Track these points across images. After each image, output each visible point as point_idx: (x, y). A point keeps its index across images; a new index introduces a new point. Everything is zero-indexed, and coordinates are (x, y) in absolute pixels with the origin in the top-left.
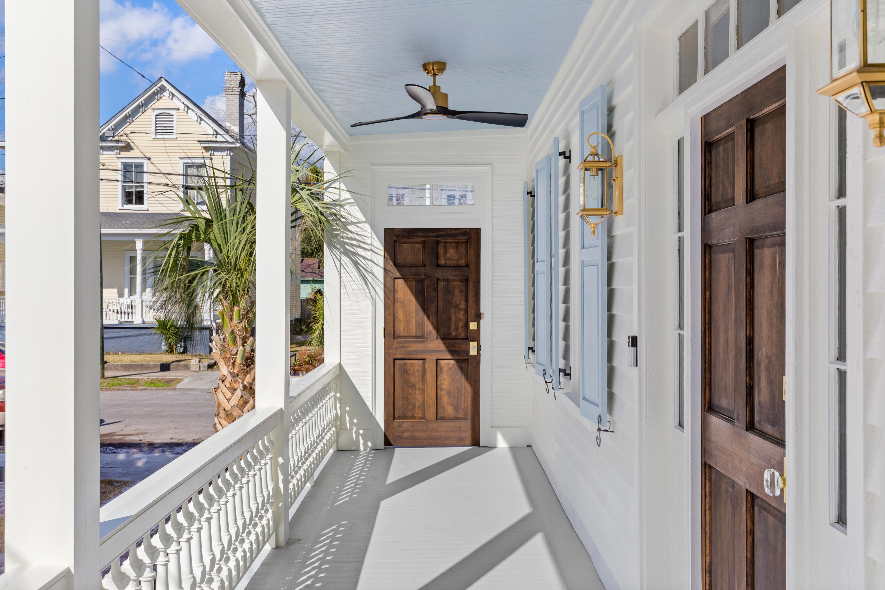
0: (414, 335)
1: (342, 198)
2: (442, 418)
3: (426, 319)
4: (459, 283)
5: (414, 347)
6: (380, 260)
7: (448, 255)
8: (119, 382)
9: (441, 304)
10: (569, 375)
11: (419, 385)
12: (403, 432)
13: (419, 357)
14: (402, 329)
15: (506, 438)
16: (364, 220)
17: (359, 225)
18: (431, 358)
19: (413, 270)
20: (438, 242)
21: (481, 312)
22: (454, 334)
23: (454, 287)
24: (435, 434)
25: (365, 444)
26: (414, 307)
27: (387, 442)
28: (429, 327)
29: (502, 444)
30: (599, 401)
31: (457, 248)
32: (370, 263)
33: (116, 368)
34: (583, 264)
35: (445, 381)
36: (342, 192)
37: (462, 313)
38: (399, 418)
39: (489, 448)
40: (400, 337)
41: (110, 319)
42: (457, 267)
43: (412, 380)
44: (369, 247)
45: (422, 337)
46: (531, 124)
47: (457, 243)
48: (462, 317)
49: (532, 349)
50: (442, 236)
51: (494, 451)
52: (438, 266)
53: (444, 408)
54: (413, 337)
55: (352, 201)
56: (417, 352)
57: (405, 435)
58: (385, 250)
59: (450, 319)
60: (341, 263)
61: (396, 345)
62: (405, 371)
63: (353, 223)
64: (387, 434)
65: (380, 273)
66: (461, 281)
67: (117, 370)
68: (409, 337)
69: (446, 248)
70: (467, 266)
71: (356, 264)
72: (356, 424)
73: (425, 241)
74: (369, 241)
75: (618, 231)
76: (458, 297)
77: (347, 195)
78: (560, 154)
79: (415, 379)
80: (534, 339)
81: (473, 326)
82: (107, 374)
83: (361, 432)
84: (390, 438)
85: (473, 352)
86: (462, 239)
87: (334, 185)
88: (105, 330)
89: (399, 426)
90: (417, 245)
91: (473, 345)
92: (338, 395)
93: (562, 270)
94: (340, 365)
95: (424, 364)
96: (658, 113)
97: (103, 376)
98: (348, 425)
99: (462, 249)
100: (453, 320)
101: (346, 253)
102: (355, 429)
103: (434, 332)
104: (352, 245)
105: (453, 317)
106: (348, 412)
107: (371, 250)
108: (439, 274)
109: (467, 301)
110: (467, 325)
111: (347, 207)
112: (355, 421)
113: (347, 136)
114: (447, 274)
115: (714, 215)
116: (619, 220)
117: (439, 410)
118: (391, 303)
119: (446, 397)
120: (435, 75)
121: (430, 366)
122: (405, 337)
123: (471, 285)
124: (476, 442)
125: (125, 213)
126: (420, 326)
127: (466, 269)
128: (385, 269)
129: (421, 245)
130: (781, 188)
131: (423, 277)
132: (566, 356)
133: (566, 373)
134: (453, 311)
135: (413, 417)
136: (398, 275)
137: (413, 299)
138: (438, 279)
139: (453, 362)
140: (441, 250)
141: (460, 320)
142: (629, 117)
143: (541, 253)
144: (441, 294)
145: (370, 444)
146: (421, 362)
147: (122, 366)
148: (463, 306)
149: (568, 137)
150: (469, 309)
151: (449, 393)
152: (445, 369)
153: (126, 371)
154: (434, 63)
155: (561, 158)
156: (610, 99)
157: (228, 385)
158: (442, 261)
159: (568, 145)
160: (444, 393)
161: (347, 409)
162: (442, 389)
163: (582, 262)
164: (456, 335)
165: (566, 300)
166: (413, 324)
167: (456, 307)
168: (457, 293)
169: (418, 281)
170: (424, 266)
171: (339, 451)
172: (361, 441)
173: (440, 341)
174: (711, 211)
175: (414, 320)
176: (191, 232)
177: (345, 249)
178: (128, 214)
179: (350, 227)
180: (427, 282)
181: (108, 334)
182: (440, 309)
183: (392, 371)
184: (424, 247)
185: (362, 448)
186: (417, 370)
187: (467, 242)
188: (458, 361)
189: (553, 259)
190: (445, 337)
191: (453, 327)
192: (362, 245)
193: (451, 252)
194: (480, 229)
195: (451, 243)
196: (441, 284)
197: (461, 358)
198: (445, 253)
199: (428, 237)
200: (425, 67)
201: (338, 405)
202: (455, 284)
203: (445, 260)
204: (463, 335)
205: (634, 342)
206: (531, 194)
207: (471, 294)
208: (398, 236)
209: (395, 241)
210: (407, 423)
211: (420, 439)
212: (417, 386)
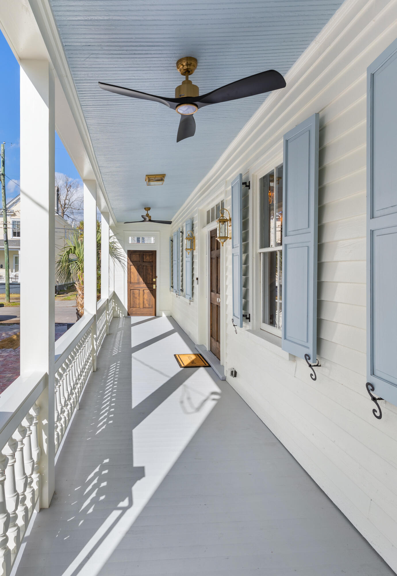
0: (136, 282)
1: (115, 241)
2: (145, 308)
3: (140, 277)
4: (150, 267)
5: (136, 286)
6: (126, 260)
7: (147, 259)
8: (16, 304)
9: (144, 273)
10: (183, 291)
11: (138, 298)
12: (133, 312)
13: (138, 289)
14: (133, 281)
15: (165, 314)
16: (122, 248)
17: (120, 249)
18: (141, 290)
19: (136, 263)
20: (144, 254)
21: (157, 276)
22: (148, 282)
23: (148, 268)
24: (143, 312)
25: (122, 315)
26: (136, 274)
27: (128, 315)
28: (141, 280)
29: (164, 315)
30: (190, 294)
31: (149, 256)
32: (123, 261)
33: (13, 299)
34: (186, 262)
35: (146, 296)
36: (115, 239)
37: (151, 276)
38: (132, 307)
39: (159, 317)
40: (132, 283)
41: (11, 282)
42: (150, 262)
43: (136, 296)
44: (123, 256)
45: (139, 283)
46: (172, 224)
47: (149, 255)
48: (151, 277)
49: (172, 287)
50: (145, 253)
51: (162, 317)
52: (144, 262)
53: (145, 305)
54: (136, 283)
55: (118, 242)
56: (137, 288)
57: (134, 313)
58: (128, 256)
59: (147, 278)
60: (114, 261)
61: (131, 285)
62: (134, 293)
63: (118, 249)
64: (128, 312)
65: (126, 264)
66: (151, 266)
67: (13, 300)
68: (135, 283)
69: (146, 256)
70: (152, 262)
71: (120, 261)
72: (119, 309)
73: (139, 254)
74: (123, 254)
75: (194, 254)
76: (149, 271)
77: (117, 240)
78: (181, 232)
79: (137, 296)
80: (172, 284)
81: (154, 280)
82: (11, 301)
83: (121, 312)
84: (129, 313)
85: (154, 288)
86: (151, 254)
87: (112, 237)
88: (10, 285)
89: (132, 310)
90: (137, 255)
91: (154, 286)
92: (114, 300)
93: (181, 263)
94: (114, 291)
95: (139, 291)
96: (203, 228)
97: (9, 302)
98: (117, 309)
99: (151, 257)
100: (148, 278)
101: (117, 258)
102: (119, 311)
103: (143, 281)
104: (118, 255)
105: (148, 277)
106: (117, 306)
107: (124, 257)
108: (144, 264)
109: (152, 272)
110: (152, 280)
111: (116, 244)
112: (119, 308)
113: (117, 222)
114: (146, 264)
115: (212, 252)
116: (194, 251)
117: (144, 305)
118: (129, 273)
119: (146, 301)
120: (147, 211)
121: (141, 292)
122: (134, 283)
123: (154, 267)
124: (155, 315)
125: (13, 240)
126: (138, 280)
127: (152, 263)
128: (128, 263)
129: (138, 255)
130: (220, 249)
131: (139, 265)
132: (182, 286)
133: (182, 290)
134: (148, 275)
135: (136, 307)
136: (132, 264)
137: (136, 271)
138: (144, 266)
139: (149, 291)
140: (145, 257)
141: (150, 278)
142: (196, 228)
143: (175, 258)
144: (144, 270)
145: (123, 315)
146: (138, 290)
147: (15, 298)
148: (151, 274)
149: (183, 227)
150: (153, 275)
151: (147, 300)
152: (146, 293)
153: (16, 300)
154: (147, 208)
155: (181, 233)
156: (193, 222)
157: (81, 297)
158: (145, 260)
159: (183, 229)
160: (145, 300)
161: (116, 305)
162: (145, 299)
163: (186, 261)
164: (149, 283)
165: (182, 271)
166: (136, 279)
167: (149, 274)
168: (149, 270)
169: (137, 266)
170: (140, 262)
171: (114, 317)
172: (121, 314)
173: (145, 284)
174: (212, 251)
175: (136, 278)
176: (69, 250)
177: (116, 256)
178: (15, 240)
179: (118, 250)
180: (140, 266)
181: (11, 286)
182: (144, 275)
183: (130, 293)
184: (139, 256)
185: (121, 316)
186: (138, 293)
187: (152, 255)
188: (150, 290)
189: (179, 260)
190: (146, 283)
191: (148, 280)
192: (121, 255)
193: (148, 258)
194: (156, 251)
195: (147, 255)
196: (145, 267)
197: (151, 290)
198: (146, 258)
199: (141, 253)
200: (145, 209)
201: (114, 303)
202: (149, 267)
203: (146, 260)
204: (151, 283)
205: (197, 279)
206: (172, 241)
207: (154, 270)
208: (131, 252)
209: (131, 254)
210: (134, 309)
211: (138, 314)
212: (137, 298)
